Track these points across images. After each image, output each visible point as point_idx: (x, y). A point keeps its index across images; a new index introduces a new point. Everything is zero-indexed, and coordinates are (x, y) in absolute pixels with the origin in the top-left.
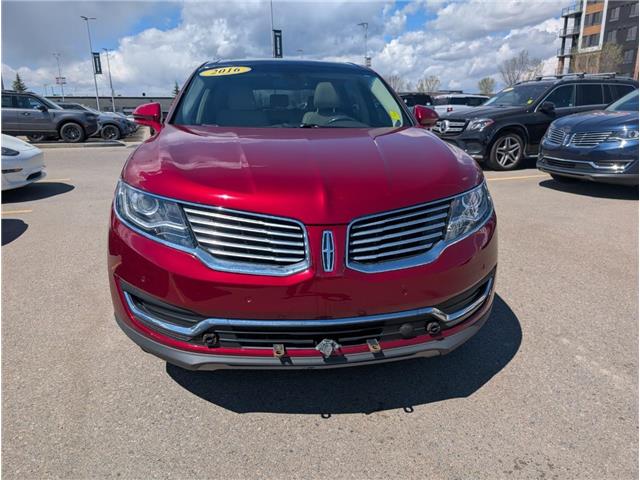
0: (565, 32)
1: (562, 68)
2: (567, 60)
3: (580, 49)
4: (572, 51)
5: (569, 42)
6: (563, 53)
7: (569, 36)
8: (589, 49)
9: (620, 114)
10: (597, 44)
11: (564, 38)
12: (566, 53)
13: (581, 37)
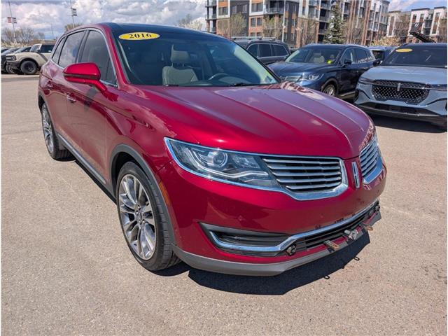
0: (208, 4)
1: (209, 28)
2: (211, 22)
3: (218, 17)
4: (213, 17)
5: (211, 10)
6: (208, 17)
7: (211, 7)
8: (223, 17)
9: (297, 65)
10: (227, 14)
11: (208, 8)
12: (210, 18)
13: (217, 8)
